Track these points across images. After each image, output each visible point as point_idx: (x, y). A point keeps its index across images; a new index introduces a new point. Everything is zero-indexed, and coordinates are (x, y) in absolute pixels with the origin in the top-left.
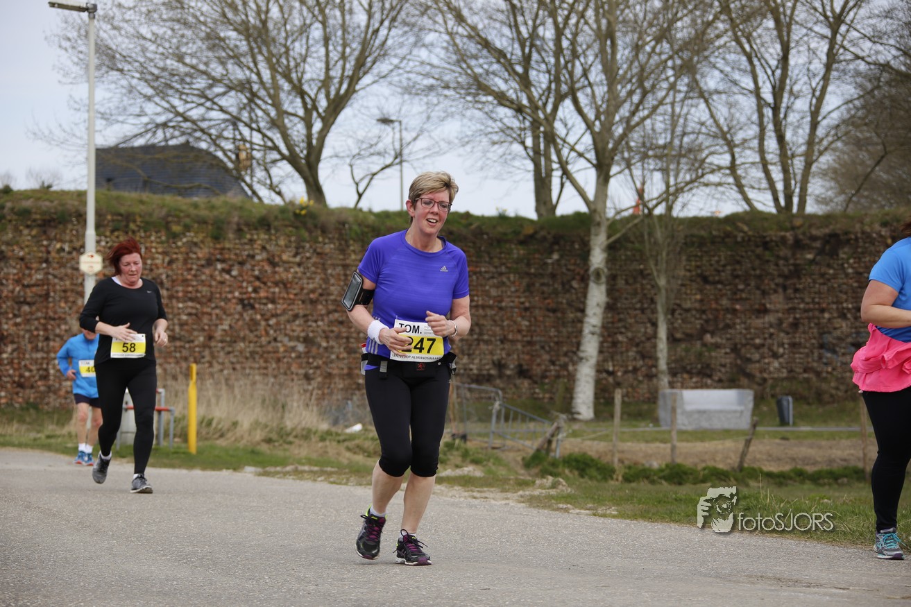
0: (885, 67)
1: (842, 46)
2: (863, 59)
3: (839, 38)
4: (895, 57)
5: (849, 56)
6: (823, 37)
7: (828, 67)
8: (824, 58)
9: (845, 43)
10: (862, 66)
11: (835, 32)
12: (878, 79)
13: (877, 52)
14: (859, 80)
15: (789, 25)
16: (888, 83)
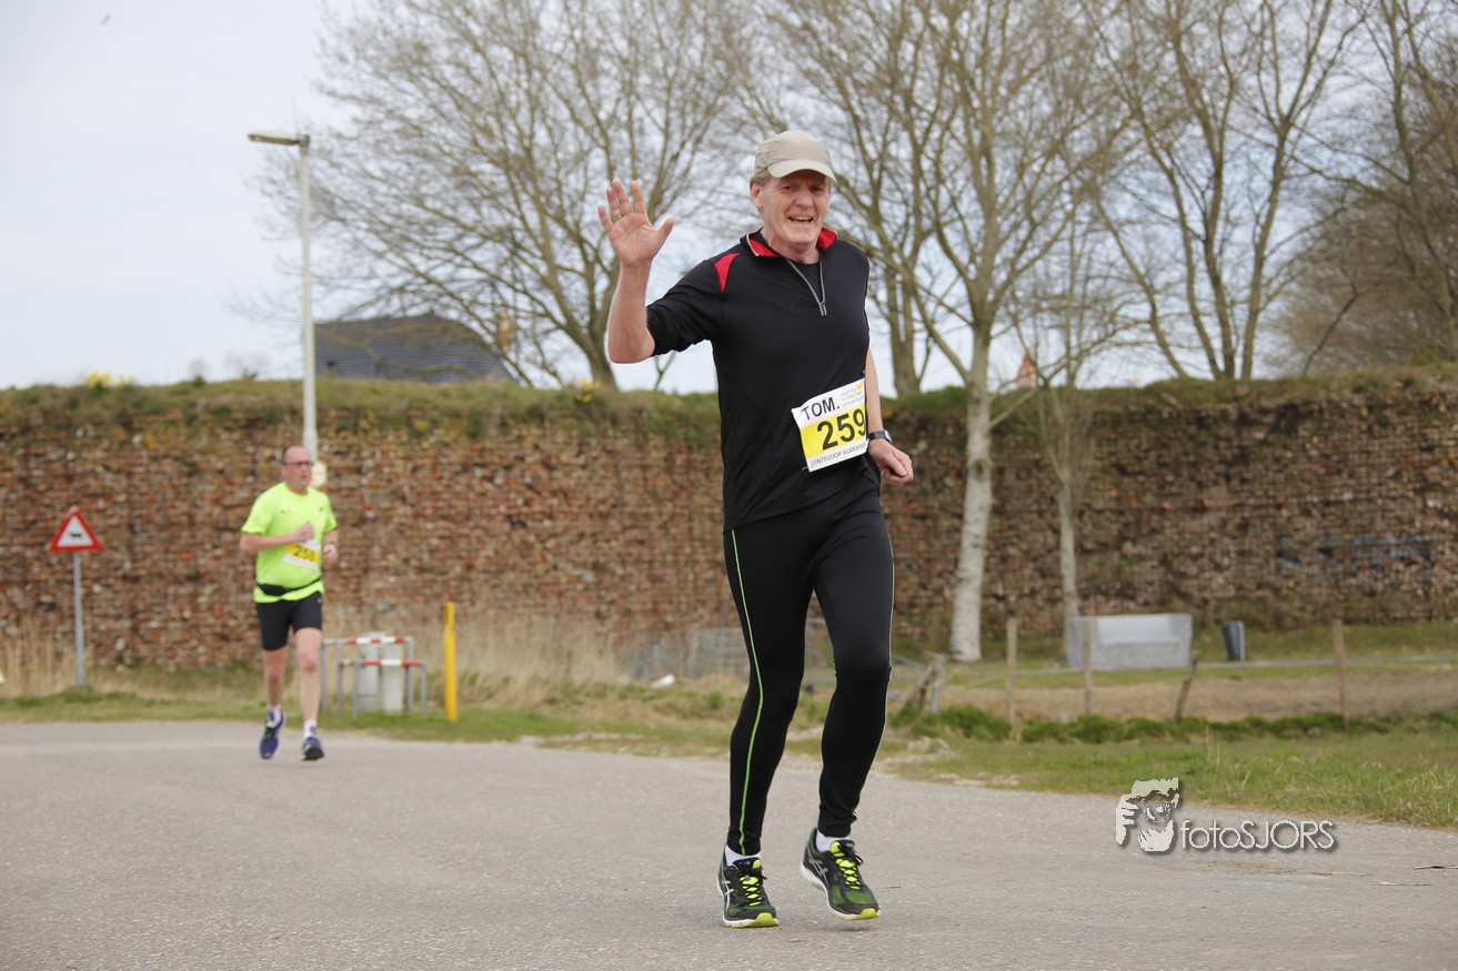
0: (1351, 182)
1: (1292, 157)
2: (1320, 173)
3: (1288, 147)
4: (1363, 170)
5: (1302, 170)
6: (1267, 146)
7: (1275, 185)
8: (1269, 173)
9: (1297, 153)
10: (1320, 182)
11: (1282, 139)
12: (1342, 200)
13: (1339, 164)
14: (1317, 200)
15: (1221, 132)
16: (1355, 204)
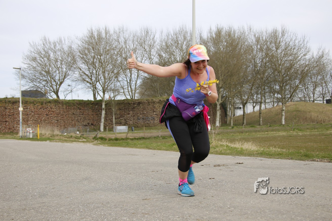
0: (146, 77)
1: (139, 74)
2: (142, 76)
3: (139, 73)
4: (147, 76)
5: (140, 75)
6: (137, 73)
7: (137, 77)
8: (137, 76)
9: (140, 73)
10: (142, 77)
11: (138, 72)
12: (145, 79)
13: (144, 75)
14: (142, 79)
15: (131, 71)
16: (146, 79)
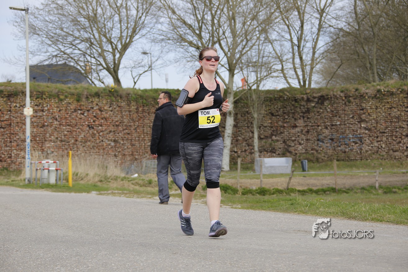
0: (341, 30)
1: (324, 22)
2: (332, 26)
3: (323, 18)
4: (345, 26)
5: (327, 26)
6: (317, 18)
7: (319, 30)
8: (317, 26)
9: (326, 20)
10: (332, 30)
11: (321, 16)
12: (339, 35)
13: (338, 24)
14: (331, 35)
15: (303, 13)
16: (343, 36)
